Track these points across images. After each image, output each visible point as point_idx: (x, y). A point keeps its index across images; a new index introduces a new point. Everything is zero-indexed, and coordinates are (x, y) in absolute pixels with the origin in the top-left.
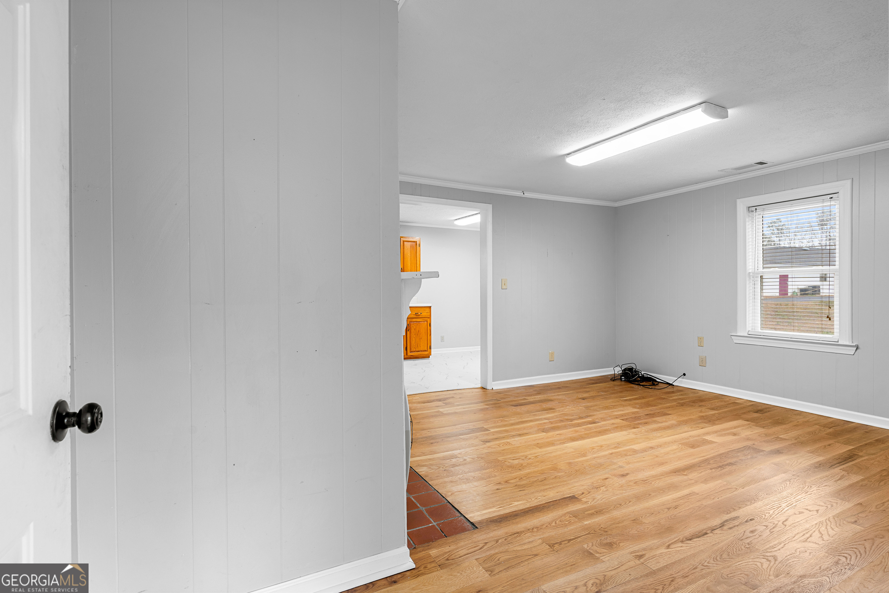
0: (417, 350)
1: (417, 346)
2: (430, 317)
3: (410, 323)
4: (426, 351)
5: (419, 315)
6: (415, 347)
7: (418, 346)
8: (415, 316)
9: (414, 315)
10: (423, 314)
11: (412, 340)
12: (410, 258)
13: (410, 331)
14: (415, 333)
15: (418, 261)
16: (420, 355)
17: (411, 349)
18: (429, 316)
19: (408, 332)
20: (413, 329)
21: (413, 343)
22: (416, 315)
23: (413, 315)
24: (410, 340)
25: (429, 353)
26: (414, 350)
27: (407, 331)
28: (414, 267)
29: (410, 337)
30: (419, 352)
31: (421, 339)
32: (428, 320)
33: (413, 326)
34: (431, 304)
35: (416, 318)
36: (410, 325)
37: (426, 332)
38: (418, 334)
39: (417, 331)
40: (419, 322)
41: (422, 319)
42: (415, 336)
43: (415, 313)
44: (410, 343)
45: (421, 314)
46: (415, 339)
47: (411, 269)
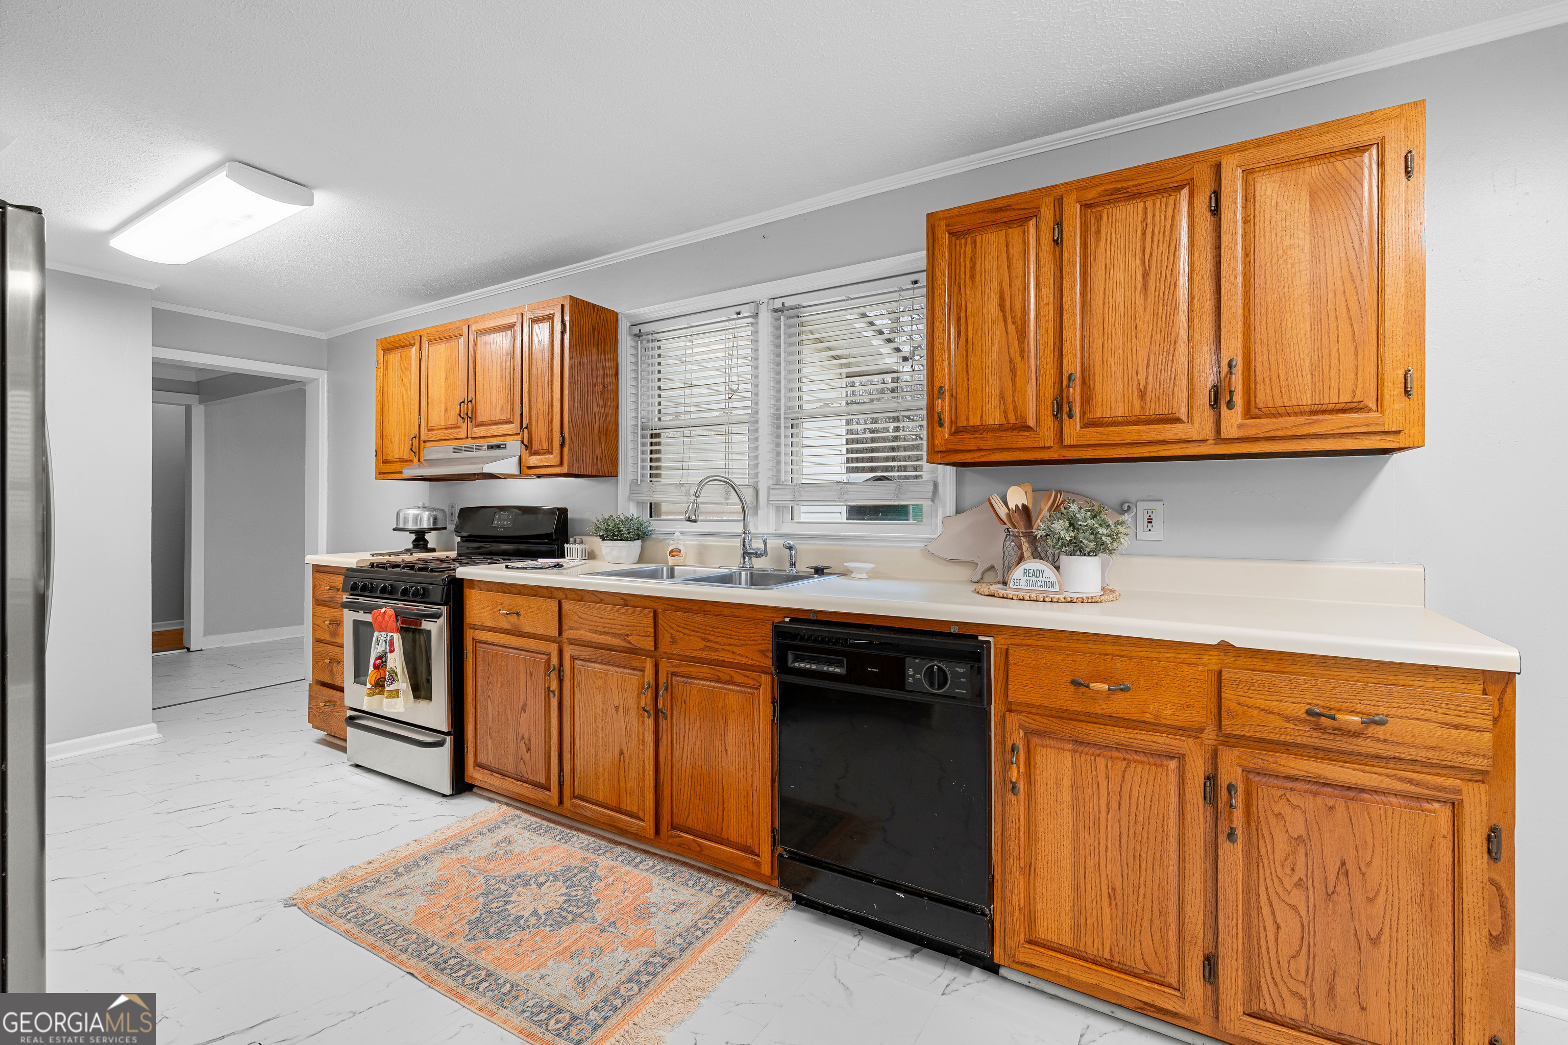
0: (1325, 1021)
1: (1319, 986)
2: (1497, 773)
3: (1247, 781)
5: (1351, 728)
6: (1303, 990)
7: (1341, 990)
8: (1305, 735)
9: (1287, 719)
10: (1393, 725)
11: (1271, 929)
13: (1248, 841)
14: (1300, 873)
17: (1254, 989)
18: (1484, 764)
19: (1225, 847)
20: (1282, 846)
21: (1284, 951)
22: (1317, 727)
23: (1279, 722)
24: (1247, 915)
26: (1295, 1011)
27: (1222, 837)
29: (1250, 891)
31: (1375, 941)
32: (1477, 795)
33: (1283, 808)
34: (1514, 655)
35: (1314, 748)
36: (1248, 794)
37: (1445, 897)
38: (1342, 889)
39: (1333, 867)
40: (1352, 794)
41: (1386, 775)
42: (1297, 898)
43: (1300, 710)
44: (1248, 936)
45: (1373, 730)
46: (1305, 923)
47: (1321, 358)
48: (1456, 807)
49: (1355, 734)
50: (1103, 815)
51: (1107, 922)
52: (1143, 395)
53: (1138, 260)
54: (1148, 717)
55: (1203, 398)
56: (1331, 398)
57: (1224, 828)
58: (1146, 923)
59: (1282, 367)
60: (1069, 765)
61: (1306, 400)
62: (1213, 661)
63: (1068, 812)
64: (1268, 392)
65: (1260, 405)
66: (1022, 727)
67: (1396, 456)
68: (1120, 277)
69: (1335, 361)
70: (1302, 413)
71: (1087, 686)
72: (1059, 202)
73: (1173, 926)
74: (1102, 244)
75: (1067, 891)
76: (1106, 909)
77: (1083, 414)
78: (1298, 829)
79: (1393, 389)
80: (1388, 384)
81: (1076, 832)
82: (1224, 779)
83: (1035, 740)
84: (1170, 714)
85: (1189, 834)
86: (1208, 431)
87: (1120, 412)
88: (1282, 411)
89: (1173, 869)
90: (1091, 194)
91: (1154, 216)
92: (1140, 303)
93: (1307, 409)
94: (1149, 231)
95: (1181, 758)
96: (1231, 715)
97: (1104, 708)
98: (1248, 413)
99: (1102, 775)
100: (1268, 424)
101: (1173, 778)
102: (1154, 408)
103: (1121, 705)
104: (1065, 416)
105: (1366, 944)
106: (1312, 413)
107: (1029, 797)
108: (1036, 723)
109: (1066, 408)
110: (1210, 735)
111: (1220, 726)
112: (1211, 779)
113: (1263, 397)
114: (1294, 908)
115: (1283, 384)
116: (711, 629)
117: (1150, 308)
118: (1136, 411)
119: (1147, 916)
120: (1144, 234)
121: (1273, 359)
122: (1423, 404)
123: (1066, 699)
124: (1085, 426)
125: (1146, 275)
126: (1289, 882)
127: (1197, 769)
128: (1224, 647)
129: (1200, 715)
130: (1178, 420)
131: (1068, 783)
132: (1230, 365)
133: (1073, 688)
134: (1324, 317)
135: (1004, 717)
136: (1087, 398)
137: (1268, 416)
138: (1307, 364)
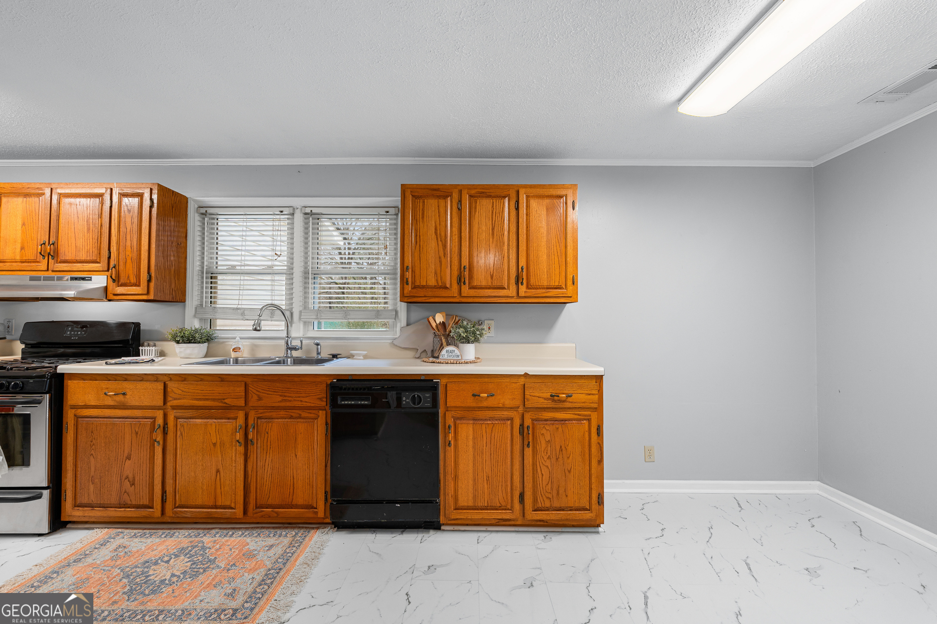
0: (556, 504)
1: (555, 492)
2: (599, 408)
3: (533, 424)
4: (586, 510)
5: (563, 399)
6: (550, 496)
7: (561, 492)
8: (550, 404)
9: (545, 399)
10: (574, 396)
11: (540, 476)
12: (545, 240)
13: (533, 446)
14: (549, 454)
15: (568, 248)
16: (567, 520)
17: (535, 500)
18: (595, 405)
19: (526, 449)
20: (544, 445)
21: (545, 483)
22: (554, 401)
23: (542, 400)
24: (533, 473)
25: (596, 516)
26: (547, 504)
27: (525, 446)
28: (557, 263)
29: (534, 464)
30: (563, 510)
31: (569, 472)
32: (594, 416)
33: (544, 431)
34: (602, 369)
35: (553, 408)
36: (533, 428)
37: (587, 451)
38: (561, 456)
39: (558, 448)
40: (563, 422)
41: (572, 414)
42: (548, 463)
43: (548, 395)
44: (534, 481)
45: (569, 399)
46: (550, 471)
47: (549, 269)
48: (589, 420)
49: (564, 401)
50: (485, 447)
51: (486, 491)
52: (492, 277)
53: (490, 223)
54: (501, 405)
55: (513, 281)
56: (553, 284)
57: (526, 443)
58: (500, 487)
59: (538, 271)
60: (471, 429)
61: (545, 284)
62: (522, 381)
63: (471, 449)
64: (534, 279)
65: (532, 285)
66: (453, 417)
67: (568, 305)
68: (484, 228)
69: (554, 271)
70: (544, 288)
71: (479, 396)
72: (460, 192)
73: (509, 485)
74: (477, 213)
75: (471, 482)
76: (486, 486)
77: (469, 283)
78: (548, 438)
79: (570, 282)
80: (568, 280)
81: (474, 457)
82: (526, 424)
83: (458, 422)
84: (508, 403)
85: (515, 448)
86: (514, 294)
87: (484, 283)
88: (538, 287)
89: (509, 463)
90: (473, 192)
91: (496, 206)
92: (491, 240)
93: (546, 287)
94: (494, 212)
95: (512, 419)
96: (528, 400)
97: (485, 404)
98: (528, 287)
99: (484, 431)
100: (534, 291)
101: (509, 427)
102: (496, 283)
103: (491, 402)
104: (462, 284)
105: (567, 472)
106: (547, 288)
107: (456, 446)
108: (459, 414)
109: (463, 280)
110: (521, 409)
111: (524, 405)
112: (522, 425)
113: (532, 281)
114: (547, 467)
115: (539, 277)
116: (287, 390)
117: (495, 242)
118: (490, 284)
119: (500, 484)
120: (492, 212)
121: (535, 267)
122: (577, 288)
123: (471, 402)
124: (470, 288)
125: (493, 229)
126: (545, 458)
127: (517, 422)
128: (526, 375)
129: (518, 402)
130: (504, 288)
131: (471, 437)
132: (522, 269)
133: (473, 398)
134: (551, 254)
135: (445, 414)
136: (471, 277)
137: (534, 289)
138: (546, 271)
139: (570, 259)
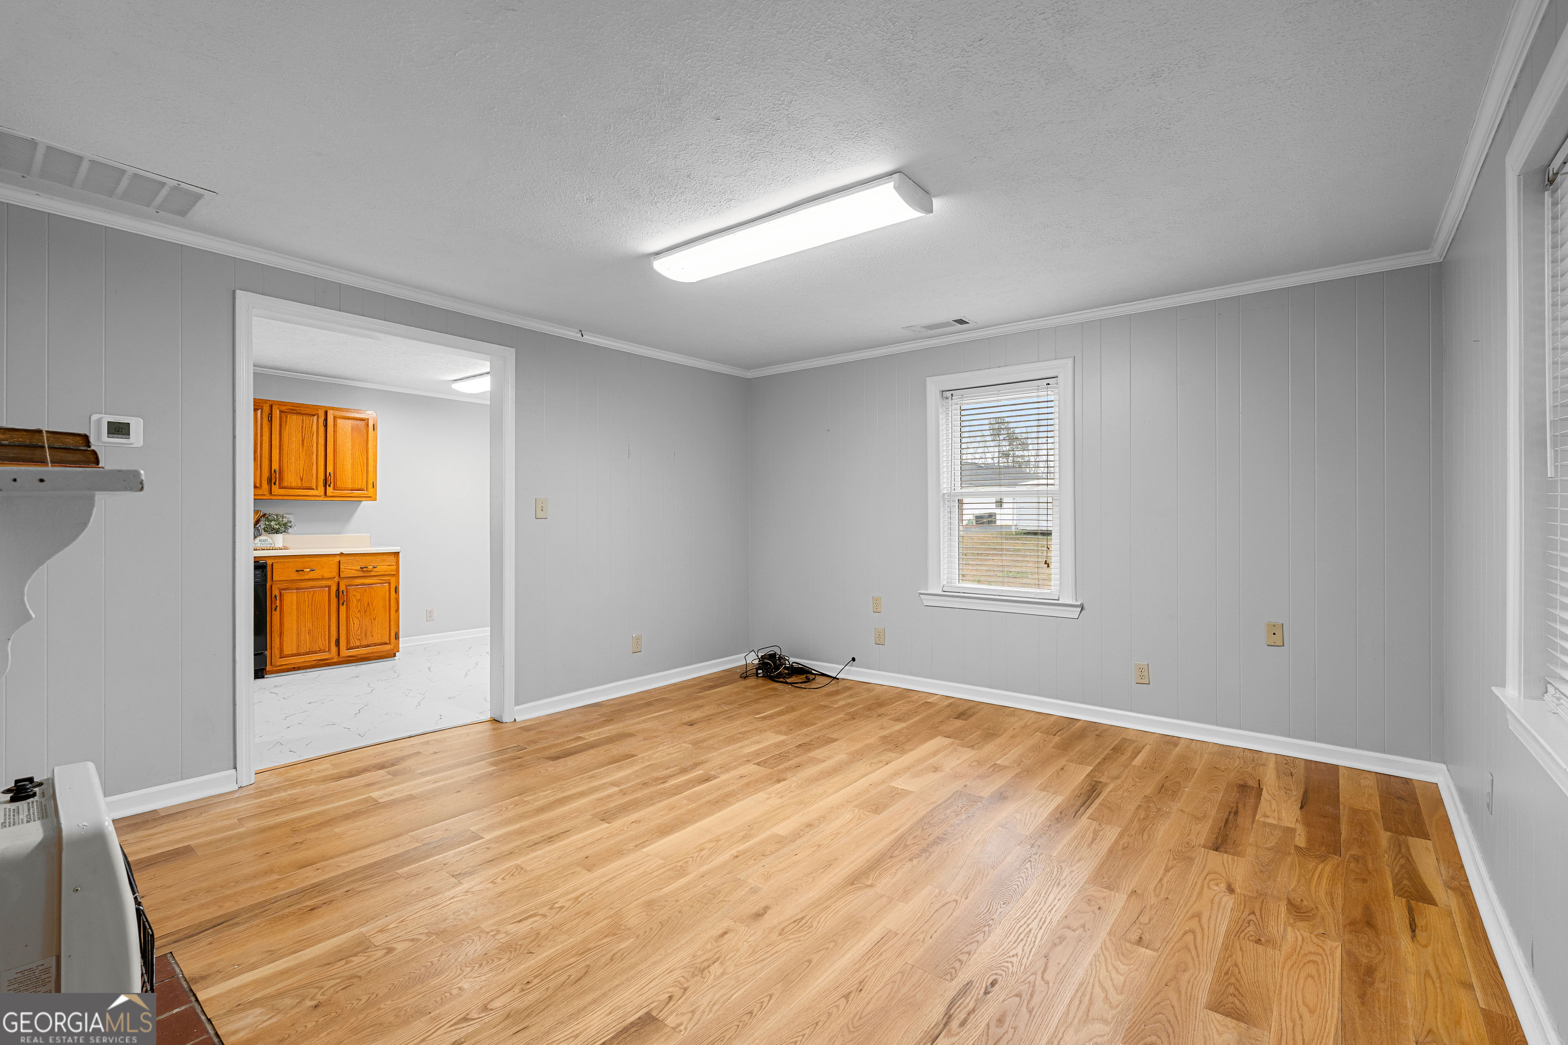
0: (365, 643)
1: (363, 635)
2: (396, 575)
3: (347, 589)
4: (387, 644)
5: (370, 570)
6: (360, 638)
7: (368, 634)
8: (360, 574)
9: (356, 570)
10: (379, 568)
11: (352, 625)
12: (350, 452)
13: (347, 605)
14: (359, 608)
15: (370, 460)
16: (372, 653)
17: (348, 642)
18: (394, 573)
19: (341, 607)
20: (355, 601)
21: (356, 629)
22: (363, 571)
23: (354, 571)
24: (347, 624)
25: (394, 647)
26: (358, 644)
27: (340, 605)
28: (360, 470)
29: (347, 617)
30: (370, 646)
31: (374, 619)
32: (393, 580)
33: (355, 593)
34: (399, 548)
35: (362, 577)
36: (347, 592)
37: (388, 604)
38: (368, 609)
39: (366, 604)
40: (370, 586)
41: (377, 579)
42: (358, 615)
43: (359, 567)
44: (347, 629)
45: (375, 569)
46: (360, 621)
47: (353, 475)
48: (389, 583)
49: (371, 571)
50: (307, 609)
51: (308, 640)
52: (302, 480)
53: (301, 435)
54: (320, 577)
55: (321, 483)
56: (356, 487)
57: (341, 602)
58: (320, 637)
59: (343, 477)
60: (295, 597)
61: (350, 486)
62: (337, 559)
63: (295, 612)
65: (337, 487)
66: (278, 588)
67: (367, 502)
68: (294, 439)
69: (357, 477)
70: (349, 490)
71: (302, 571)
72: (271, 406)
73: (327, 635)
74: (287, 426)
75: (295, 636)
76: (308, 637)
77: (280, 484)
78: (358, 597)
79: (370, 486)
80: (369, 484)
81: (298, 617)
82: (341, 590)
83: (283, 592)
84: (327, 575)
85: (332, 607)
86: (322, 493)
87: (294, 485)
88: (343, 489)
89: (327, 618)
90: (283, 408)
91: (304, 422)
92: (301, 449)
94: (304, 426)
95: (329, 587)
96: (342, 572)
97: (307, 577)
98: (334, 489)
99: (306, 597)
100: (339, 492)
101: (327, 593)
102: (305, 485)
103: (312, 575)
104: (273, 484)
105: (373, 620)
106: (351, 490)
107: (281, 611)
108: (284, 585)
109: (273, 481)
110: (337, 579)
111: (339, 576)
112: (338, 590)
113: (339, 484)
114: (358, 618)
115: (343, 481)
117: (304, 452)
118: (299, 485)
119: (320, 634)
120: (302, 427)
121: (341, 473)
122: (375, 490)
123: (295, 576)
124: (280, 488)
125: (303, 441)
126: (356, 612)
127: (334, 588)
128: (342, 554)
129: (335, 574)
130: (313, 489)
131: (295, 603)
132: (330, 475)
133: (297, 573)
134: (355, 465)
135: (271, 586)
136: (281, 479)
137: (339, 490)
138: (350, 476)
139: (371, 469)
